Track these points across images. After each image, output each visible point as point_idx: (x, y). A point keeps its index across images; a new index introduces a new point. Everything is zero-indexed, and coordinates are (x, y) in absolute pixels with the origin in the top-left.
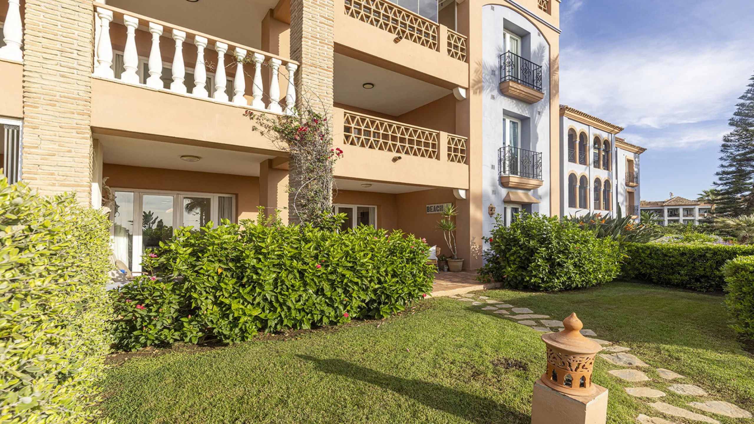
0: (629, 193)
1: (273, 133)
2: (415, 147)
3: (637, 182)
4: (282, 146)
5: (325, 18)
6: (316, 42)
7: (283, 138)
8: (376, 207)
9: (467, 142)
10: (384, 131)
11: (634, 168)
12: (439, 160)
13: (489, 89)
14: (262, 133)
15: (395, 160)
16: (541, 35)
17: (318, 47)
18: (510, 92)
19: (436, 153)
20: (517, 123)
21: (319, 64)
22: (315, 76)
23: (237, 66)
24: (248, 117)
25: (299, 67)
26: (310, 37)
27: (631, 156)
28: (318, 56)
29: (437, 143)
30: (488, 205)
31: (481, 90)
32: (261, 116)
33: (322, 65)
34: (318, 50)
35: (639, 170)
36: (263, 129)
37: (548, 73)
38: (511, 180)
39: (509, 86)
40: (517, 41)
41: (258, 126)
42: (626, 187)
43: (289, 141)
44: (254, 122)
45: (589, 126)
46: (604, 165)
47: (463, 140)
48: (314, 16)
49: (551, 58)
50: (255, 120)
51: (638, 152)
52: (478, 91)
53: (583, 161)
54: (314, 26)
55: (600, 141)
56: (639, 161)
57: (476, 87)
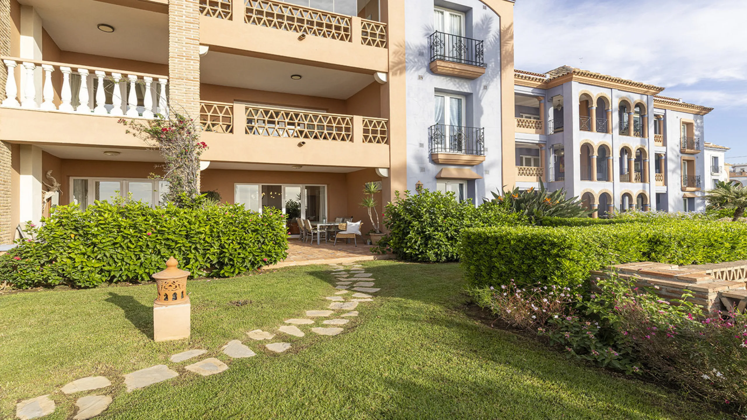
0: (688, 161)
1: (145, 135)
2: (326, 132)
3: (698, 148)
4: (153, 143)
5: (190, 39)
6: (183, 59)
7: (153, 137)
8: (326, 186)
9: (387, 123)
10: (290, 120)
11: (694, 131)
12: (353, 142)
13: (414, 69)
14: (134, 135)
15: (300, 145)
16: (487, 7)
17: (184, 63)
18: (439, 70)
19: (350, 136)
20: (461, 99)
21: (186, 76)
22: (182, 86)
23: (114, 86)
24: (122, 124)
25: (168, 81)
26: (176, 56)
27: (689, 118)
28: (184, 70)
29: (351, 126)
30: (416, 182)
31: (403, 70)
32: (132, 122)
33: (188, 77)
34: (184, 65)
35: (702, 133)
36: (135, 131)
37: (499, 43)
38: (439, 158)
39: (437, 66)
40: (460, 17)
41: (131, 130)
42: (680, 155)
43: (160, 139)
44: (127, 127)
45: (611, 89)
46: (636, 130)
47: (383, 122)
48: (180, 39)
49: (502, 28)
50: (128, 126)
51: (700, 112)
52: (398, 72)
53: (604, 128)
54: (180, 47)
55: (629, 104)
56: (702, 122)
57: (395, 69)
